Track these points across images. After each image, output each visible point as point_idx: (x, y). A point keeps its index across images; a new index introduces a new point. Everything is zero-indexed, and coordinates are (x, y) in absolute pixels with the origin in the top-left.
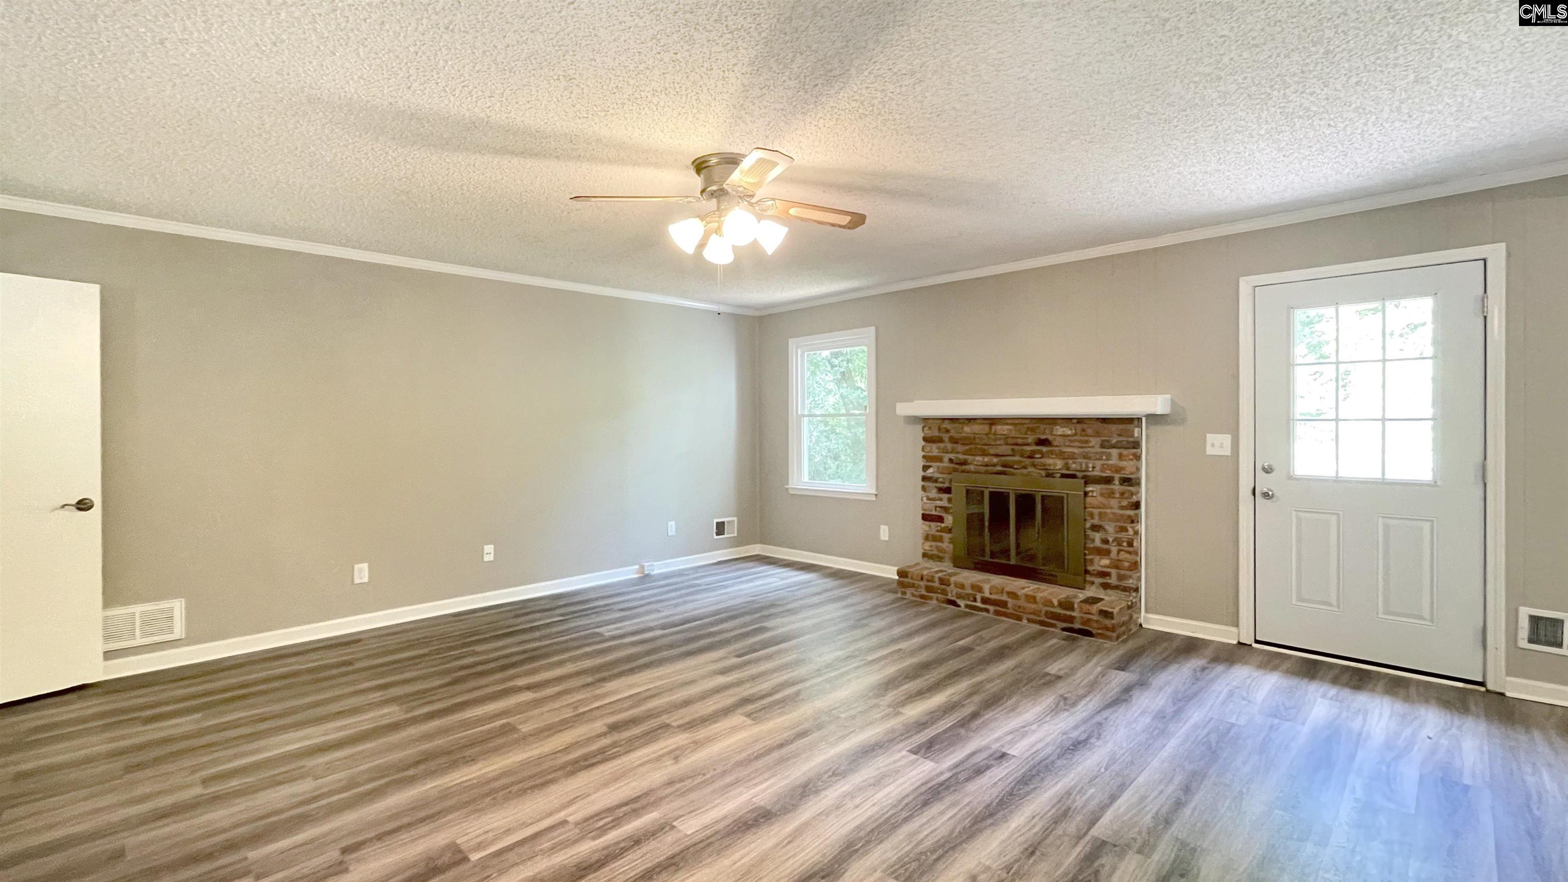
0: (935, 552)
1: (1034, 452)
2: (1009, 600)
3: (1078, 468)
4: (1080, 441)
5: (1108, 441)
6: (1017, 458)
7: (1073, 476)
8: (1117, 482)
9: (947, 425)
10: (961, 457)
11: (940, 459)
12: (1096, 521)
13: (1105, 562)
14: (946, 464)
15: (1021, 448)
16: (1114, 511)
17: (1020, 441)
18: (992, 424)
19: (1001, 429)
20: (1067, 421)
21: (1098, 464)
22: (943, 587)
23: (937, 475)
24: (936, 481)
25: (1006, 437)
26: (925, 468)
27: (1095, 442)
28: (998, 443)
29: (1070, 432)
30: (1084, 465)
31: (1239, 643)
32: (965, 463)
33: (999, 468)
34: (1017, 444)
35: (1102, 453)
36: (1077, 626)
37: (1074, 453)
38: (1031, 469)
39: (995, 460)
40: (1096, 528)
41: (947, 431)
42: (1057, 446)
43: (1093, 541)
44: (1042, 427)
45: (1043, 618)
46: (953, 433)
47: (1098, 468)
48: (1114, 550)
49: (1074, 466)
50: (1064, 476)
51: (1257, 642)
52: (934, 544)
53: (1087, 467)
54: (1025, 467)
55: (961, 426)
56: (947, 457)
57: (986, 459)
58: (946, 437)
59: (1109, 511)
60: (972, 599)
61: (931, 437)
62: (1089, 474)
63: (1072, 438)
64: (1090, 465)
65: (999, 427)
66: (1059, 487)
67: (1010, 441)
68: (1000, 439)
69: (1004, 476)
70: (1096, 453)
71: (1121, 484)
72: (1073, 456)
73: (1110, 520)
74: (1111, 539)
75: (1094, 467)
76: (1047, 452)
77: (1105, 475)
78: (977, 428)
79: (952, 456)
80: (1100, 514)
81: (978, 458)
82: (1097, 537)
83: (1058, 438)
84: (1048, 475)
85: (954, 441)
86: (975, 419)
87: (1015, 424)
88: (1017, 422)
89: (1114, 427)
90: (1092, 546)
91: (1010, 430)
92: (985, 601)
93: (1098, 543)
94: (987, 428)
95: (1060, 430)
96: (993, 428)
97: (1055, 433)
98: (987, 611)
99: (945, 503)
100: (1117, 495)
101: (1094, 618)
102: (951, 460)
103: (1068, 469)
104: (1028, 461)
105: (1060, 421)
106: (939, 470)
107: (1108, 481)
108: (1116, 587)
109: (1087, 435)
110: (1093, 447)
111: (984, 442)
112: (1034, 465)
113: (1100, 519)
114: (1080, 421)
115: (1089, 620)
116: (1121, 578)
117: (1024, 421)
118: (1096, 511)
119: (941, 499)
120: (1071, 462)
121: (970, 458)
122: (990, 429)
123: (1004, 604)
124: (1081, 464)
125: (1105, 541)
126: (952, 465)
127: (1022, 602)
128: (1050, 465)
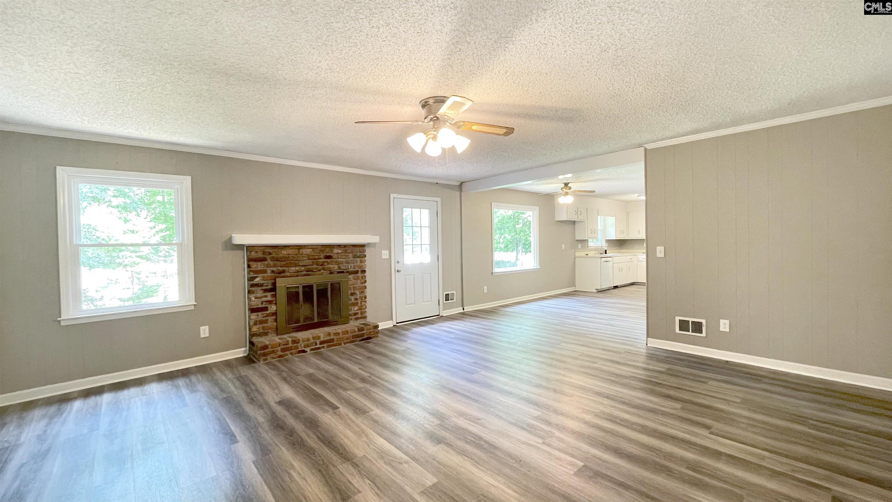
0: (261, 331)
1: (323, 262)
2: (335, 337)
3: (345, 268)
4: (345, 256)
5: (356, 255)
6: (315, 266)
7: (343, 272)
8: (360, 272)
9: (268, 250)
10: (280, 269)
11: (265, 272)
12: (352, 291)
13: (356, 308)
14: (269, 274)
15: (316, 261)
16: (359, 285)
17: (316, 257)
18: (299, 249)
19: (304, 251)
20: (339, 246)
21: (352, 265)
22: (295, 345)
23: (262, 282)
24: (262, 285)
25: (308, 256)
26: (251, 279)
27: (351, 255)
28: (304, 259)
29: (340, 252)
30: (347, 267)
31: (394, 325)
32: (283, 272)
33: (305, 273)
34: (315, 259)
35: (354, 260)
36: (365, 337)
37: (343, 261)
38: (322, 271)
39: (303, 268)
40: (352, 294)
41: (270, 253)
42: (335, 258)
43: (351, 300)
44: (328, 249)
45: (351, 339)
46: (274, 255)
47: (352, 267)
48: (359, 302)
49: (343, 267)
50: (338, 272)
51: (397, 323)
52: (261, 326)
53: (348, 267)
54: (319, 271)
55: (279, 250)
56: (269, 270)
57: (297, 269)
58: (268, 257)
59: (357, 285)
60: (314, 344)
61: (256, 258)
62: (349, 270)
63: (342, 254)
64: (350, 266)
65: (304, 250)
66: (336, 278)
67: (311, 257)
68: (305, 257)
69: (309, 276)
70: (352, 261)
71: (361, 273)
72: (342, 263)
73: (358, 289)
74: (358, 298)
75: (351, 267)
76: (330, 262)
77: (355, 270)
78: (291, 251)
79: (274, 269)
80: (354, 287)
81: (292, 268)
82: (353, 298)
83: (336, 255)
84: (331, 273)
85: (273, 259)
86: (288, 246)
87: (313, 249)
88: (314, 247)
89: (358, 249)
90: (351, 302)
91: (311, 252)
92: (321, 343)
93: (353, 301)
94: (297, 251)
95: (336, 251)
96: (301, 250)
97: (334, 252)
98: (324, 347)
99: (269, 298)
100: (360, 278)
101: (372, 330)
102: (273, 272)
103: (340, 269)
104: (320, 267)
105: (336, 247)
106: (264, 279)
107: (357, 272)
108: (361, 318)
109: (348, 253)
110: (350, 258)
111: (295, 259)
112: (324, 269)
113: (354, 290)
114: (345, 246)
115: (370, 332)
116: (361, 314)
117: (318, 247)
118: (352, 287)
119: (266, 296)
120: (341, 265)
121: (287, 269)
122: (299, 251)
123: (332, 340)
124: (346, 266)
125: (356, 299)
126: (273, 274)
127: (341, 336)
128: (332, 268)
